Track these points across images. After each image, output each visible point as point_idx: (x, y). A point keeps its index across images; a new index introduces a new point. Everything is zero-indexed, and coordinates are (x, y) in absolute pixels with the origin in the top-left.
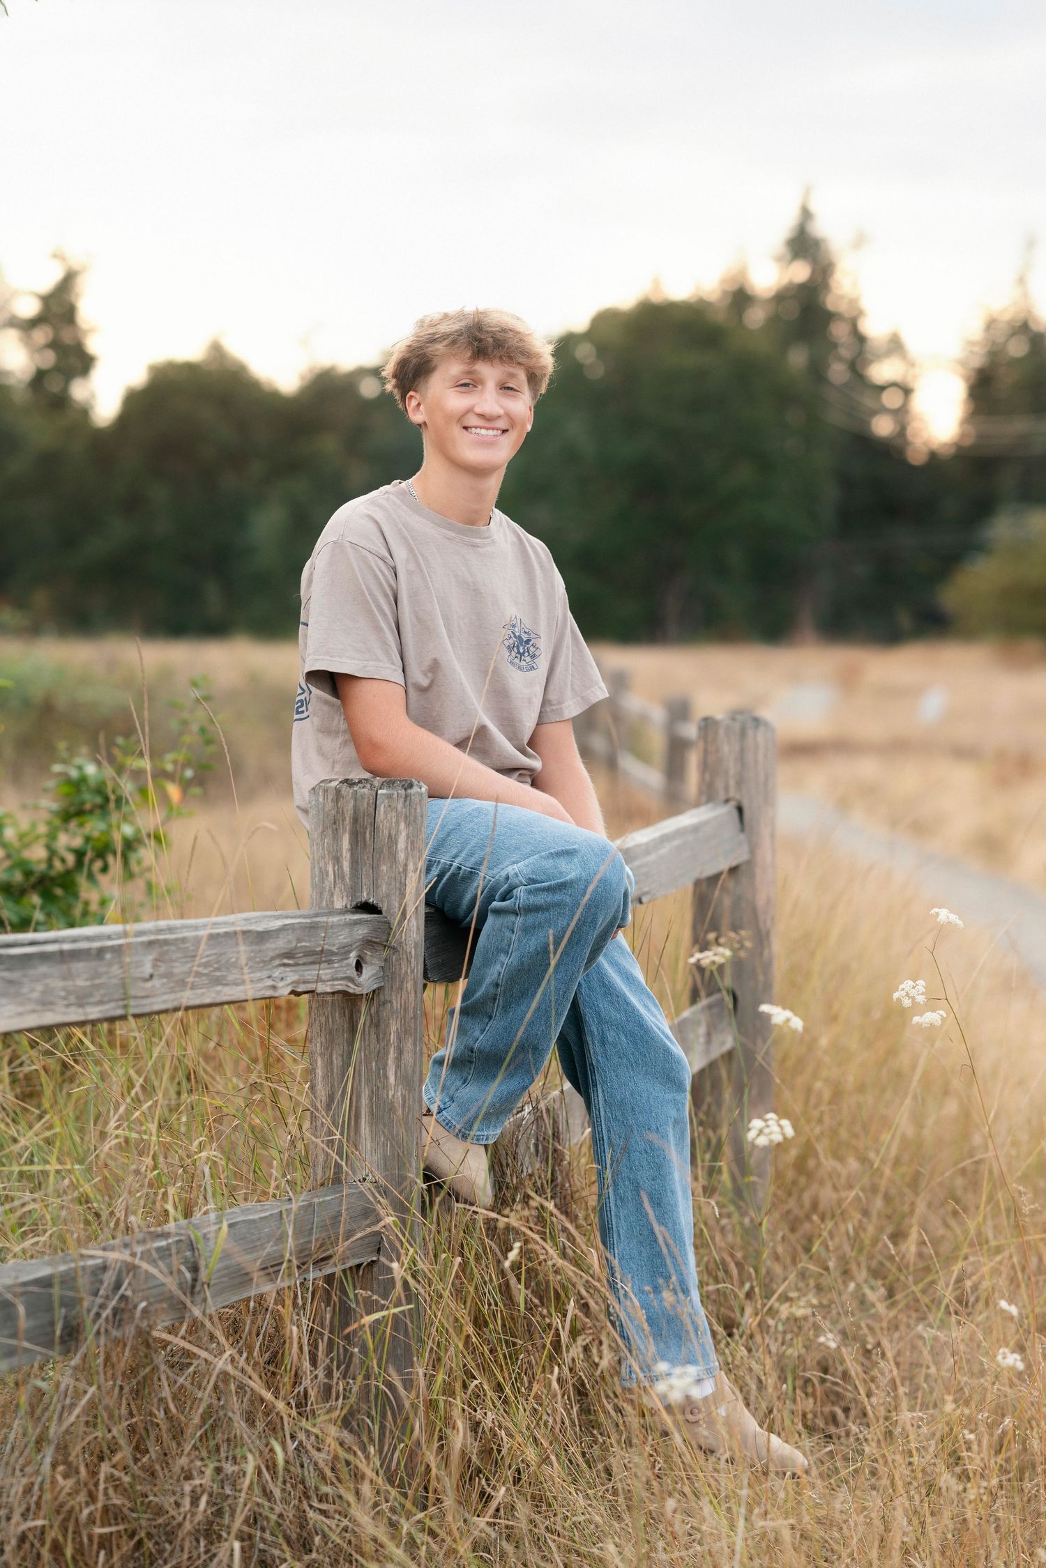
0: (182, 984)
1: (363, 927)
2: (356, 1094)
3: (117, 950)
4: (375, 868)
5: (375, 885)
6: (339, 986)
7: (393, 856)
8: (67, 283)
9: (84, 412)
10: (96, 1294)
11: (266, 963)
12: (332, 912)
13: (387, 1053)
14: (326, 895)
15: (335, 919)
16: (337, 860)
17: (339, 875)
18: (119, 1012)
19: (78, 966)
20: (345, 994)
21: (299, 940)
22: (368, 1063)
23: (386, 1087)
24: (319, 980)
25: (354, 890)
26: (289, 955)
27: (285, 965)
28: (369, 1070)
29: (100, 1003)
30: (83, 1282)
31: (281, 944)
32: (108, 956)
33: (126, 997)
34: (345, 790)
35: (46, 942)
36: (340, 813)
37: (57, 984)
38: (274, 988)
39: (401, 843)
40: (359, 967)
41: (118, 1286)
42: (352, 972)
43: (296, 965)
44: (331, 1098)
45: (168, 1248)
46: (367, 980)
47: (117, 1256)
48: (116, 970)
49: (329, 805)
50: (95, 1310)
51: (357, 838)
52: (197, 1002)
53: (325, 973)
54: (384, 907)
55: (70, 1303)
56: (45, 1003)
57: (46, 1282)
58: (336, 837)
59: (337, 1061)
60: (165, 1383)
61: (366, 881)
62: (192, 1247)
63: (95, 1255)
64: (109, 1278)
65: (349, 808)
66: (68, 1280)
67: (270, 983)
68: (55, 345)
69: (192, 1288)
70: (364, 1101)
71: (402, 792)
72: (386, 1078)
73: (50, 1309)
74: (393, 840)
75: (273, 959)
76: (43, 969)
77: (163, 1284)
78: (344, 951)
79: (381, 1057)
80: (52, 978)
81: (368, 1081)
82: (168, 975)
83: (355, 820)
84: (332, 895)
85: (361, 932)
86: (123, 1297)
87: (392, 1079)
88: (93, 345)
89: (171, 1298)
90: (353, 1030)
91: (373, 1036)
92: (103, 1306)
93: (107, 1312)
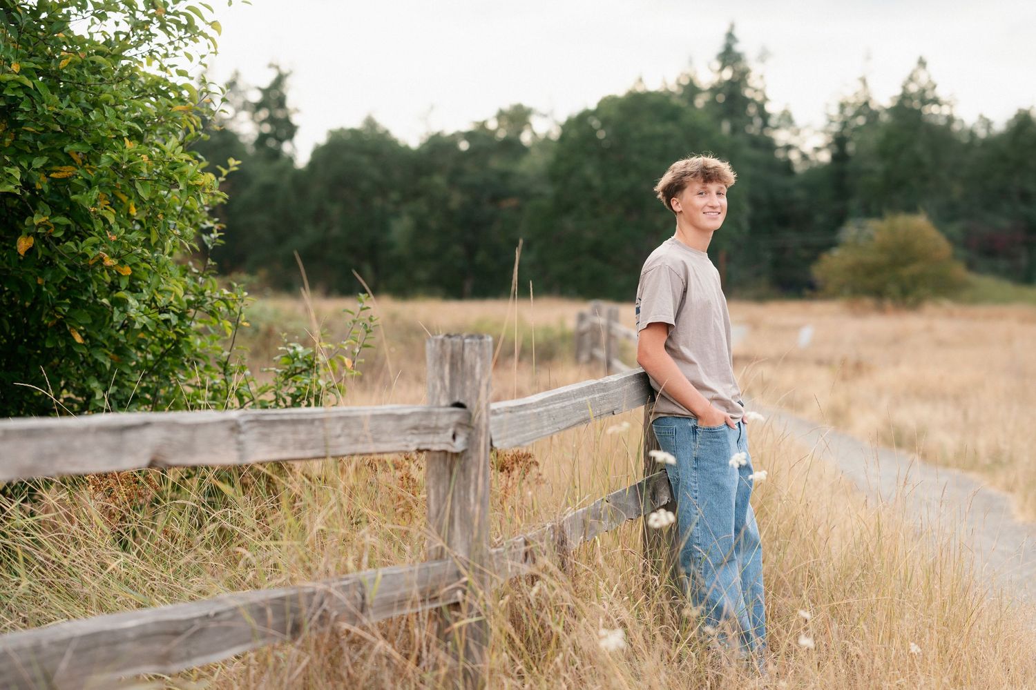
0: (356, 441)
1: (457, 416)
2: (452, 509)
3: (322, 420)
4: (463, 383)
5: (463, 393)
6: (443, 447)
7: (473, 376)
8: (279, 81)
9: (291, 160)
10: (310, 606)
11: (403, 432)
12: (439, 407)
13: (469, 486)
14: (436, 399)
15: (442, 410)
16: (442, 379)
17: (443, 387)
18: (322, 454)
19: (301, 428)
20: (446, 452)
21: (421, 420)
22: (459, 492)
23: (469, 505)
24: (433, 443)
25: (451, 395)
26: (416, 428)
27: (413, 434)
28: (459, 496)
29: (313, 448)
30: (303, 601)
31: (410, 422)
32: (317, 423)
33: (326, 446)
34: (447, 340)
35: (284, 414)
36: (444, 353)
37: (290, 437)
38: (407, 446)
39: (478, 370)
40: (454, 437)
41: (321, 603)
42: (450, 440)
43: (420, 434)
44: (438, 511)
45: (348, 585)
46: (459, 445)
47: (320, 586)
48: (321, 431)
49: (438, 349)
50: (309, 616)
51: (453, 366)
52: (365, 451)
53: (437, 439)
54: (468, 404)
55: (296, 611)
56: (283, 447)
57: (282, 599)
58: (442, 366)
59: (441, 491)
60: (347, 658)
61: (458, 389)
62: (362, 585)
63: (308, 585)
64: (316, 599)
65: (449, 350)
66: (294, 599)
67: (404, 443)
68: (271, 120)
69: (363, 608)
70: (457, 513)
71: (478, 341)
72: (469, 499)
73: (284, 614)
74: (473, 368)
75: (407, 429)
76: (281, 428)
77: (345, 605)
78: (446, 428)
79: (466, 488)
80: (286, 433)
81: (459, 501)
82: (349, 435)
83: (452, 356)
84: (439, 398)
85: (456, 418)
86: (325, 610)
87: (472, 500)
88: (295, 120)
89: (350, 613)
90: (451, 473)
91: (462, 477)
92: (314, 614)
93: (316, 618)
